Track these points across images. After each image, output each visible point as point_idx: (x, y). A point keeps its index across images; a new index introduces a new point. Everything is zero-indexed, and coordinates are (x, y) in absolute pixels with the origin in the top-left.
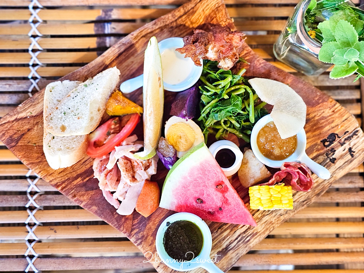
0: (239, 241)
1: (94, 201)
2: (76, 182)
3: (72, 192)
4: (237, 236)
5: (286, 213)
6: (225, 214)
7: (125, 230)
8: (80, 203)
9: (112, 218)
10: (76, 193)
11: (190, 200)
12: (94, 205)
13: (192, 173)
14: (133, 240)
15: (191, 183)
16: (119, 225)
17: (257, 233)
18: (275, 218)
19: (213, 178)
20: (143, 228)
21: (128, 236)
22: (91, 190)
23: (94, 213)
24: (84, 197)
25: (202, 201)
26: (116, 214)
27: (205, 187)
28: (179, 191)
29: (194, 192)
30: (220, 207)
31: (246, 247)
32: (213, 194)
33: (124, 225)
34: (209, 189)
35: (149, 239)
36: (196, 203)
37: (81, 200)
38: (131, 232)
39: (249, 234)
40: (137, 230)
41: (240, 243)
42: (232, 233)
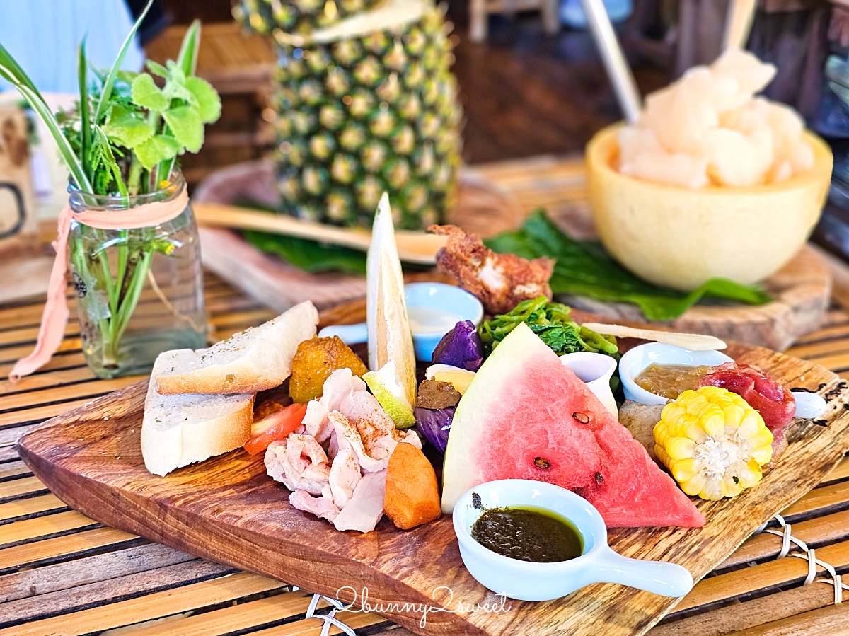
0: (675, 555)
1: (271, 515)
2: (221, 494)
3: (213, 505)
4: (664, 550)
5: (766, 499)
6: (614, 492)
7: (360, 554)
8: (235, 520)
9: (323, 537)
10: (222, 506)
11: (518, 465)
12: (271, 521)
13: (508, 392)
14: (386, 569)
15: (510, 417)
16: (343, 547)
17: (712, 538)
18: (743, 512)
19: (560, 393)
20: (409, 552)
21: (373, 564)
22: (261, 503)
23: (274, 532)
24: (245, 512)
25: (548, 464)
26: (331, 532)
27: (547, 421)
28: (487, 447)
29: (522, 441)
30: (596, 471)
31: (697, 561)
32: (571, 434)
33: (358, 547)
34: (558, 425)
35: (430, 568)
36: (534, 470)
37: (237, 514)
38: (378, 556)
39: (694, 541)
40: (395, 555)
41: (678, 556)
42: (647, 547)
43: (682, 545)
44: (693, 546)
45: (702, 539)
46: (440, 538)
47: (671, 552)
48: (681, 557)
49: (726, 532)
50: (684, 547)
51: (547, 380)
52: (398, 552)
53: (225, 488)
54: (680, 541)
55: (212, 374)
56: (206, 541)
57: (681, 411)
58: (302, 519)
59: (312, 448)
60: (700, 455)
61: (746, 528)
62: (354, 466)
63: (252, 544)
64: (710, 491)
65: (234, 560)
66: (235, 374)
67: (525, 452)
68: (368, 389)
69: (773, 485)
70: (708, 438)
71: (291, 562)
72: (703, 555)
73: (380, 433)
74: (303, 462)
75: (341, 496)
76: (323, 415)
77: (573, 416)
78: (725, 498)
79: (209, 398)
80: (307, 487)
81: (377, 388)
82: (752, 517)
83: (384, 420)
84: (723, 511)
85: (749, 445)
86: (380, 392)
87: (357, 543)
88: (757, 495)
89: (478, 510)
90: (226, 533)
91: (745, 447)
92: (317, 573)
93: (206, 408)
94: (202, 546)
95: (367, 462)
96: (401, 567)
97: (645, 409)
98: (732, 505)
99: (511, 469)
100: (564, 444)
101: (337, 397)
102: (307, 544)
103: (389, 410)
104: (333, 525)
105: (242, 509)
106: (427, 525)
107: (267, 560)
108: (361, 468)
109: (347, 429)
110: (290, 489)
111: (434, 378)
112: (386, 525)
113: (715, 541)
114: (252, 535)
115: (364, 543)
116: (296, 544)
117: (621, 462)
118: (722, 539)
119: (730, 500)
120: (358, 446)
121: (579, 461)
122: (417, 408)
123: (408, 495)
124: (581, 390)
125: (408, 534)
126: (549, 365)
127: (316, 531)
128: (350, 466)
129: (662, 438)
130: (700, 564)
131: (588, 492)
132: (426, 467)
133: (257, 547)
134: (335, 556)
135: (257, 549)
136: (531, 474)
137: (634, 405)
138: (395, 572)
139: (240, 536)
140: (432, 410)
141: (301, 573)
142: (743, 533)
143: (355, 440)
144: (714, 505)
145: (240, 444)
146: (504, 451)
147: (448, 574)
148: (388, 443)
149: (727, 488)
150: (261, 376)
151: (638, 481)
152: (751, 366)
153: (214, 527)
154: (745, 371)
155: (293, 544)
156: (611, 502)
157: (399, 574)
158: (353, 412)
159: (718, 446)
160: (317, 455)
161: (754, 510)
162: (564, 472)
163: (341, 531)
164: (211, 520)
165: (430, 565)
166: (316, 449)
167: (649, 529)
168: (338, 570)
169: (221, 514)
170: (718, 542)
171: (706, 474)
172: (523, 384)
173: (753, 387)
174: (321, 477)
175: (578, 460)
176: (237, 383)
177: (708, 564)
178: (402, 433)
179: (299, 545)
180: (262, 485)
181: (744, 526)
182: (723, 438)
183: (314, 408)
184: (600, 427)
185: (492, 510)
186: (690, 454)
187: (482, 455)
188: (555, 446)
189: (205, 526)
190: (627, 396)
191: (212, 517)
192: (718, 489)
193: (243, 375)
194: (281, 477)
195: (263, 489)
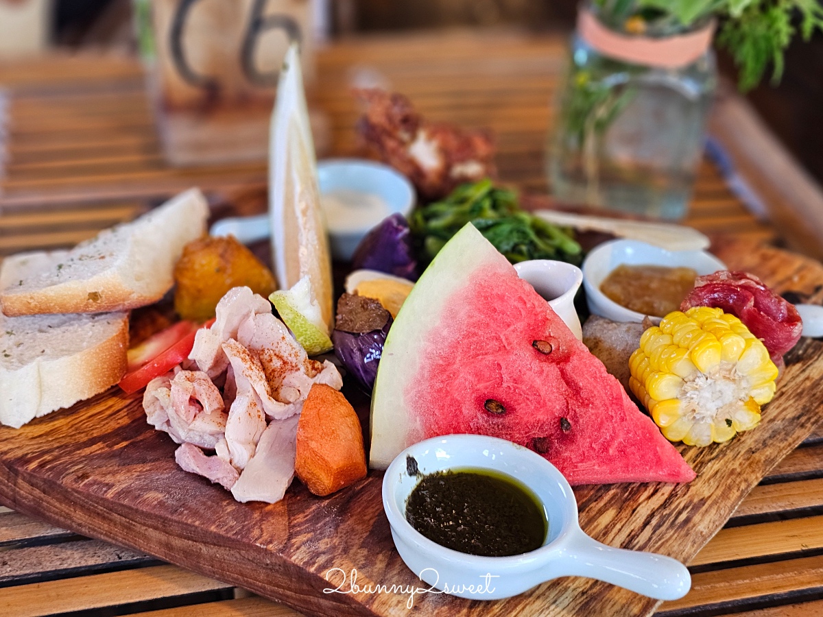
0: (659, 526)
1: (152, 481)
2: (87, 451)
3: (76, 468)
4: (645, 518)
5: (765, 444)
6: (583, 443)
7: (266, 536)
8: (104, 489)
9: (218, 513)
10: (88, 469)
11: (465, 411)
12: (151, 490)
13: (451, 314)
14: (298, 557)
15: (455, 346)
16: (243, 526)
17: (703, 501)
18: (737, 463)
19: (517, 316)
20: (328, 531)
21: (282, 551)
22: (139, 463)
23: (155, 507)
24: (118, 477)
25: (502, 408)
26: (228, 504)
27: (500, 353)
28: (425, 386)
29: (470, 378)
30: (561, 415)
31: (687, 535)
32: (530, 369)
33: (263, 527)
34: (514, 357)
35: (356, 554)
36: (484, 415)
37: (106, 482)
38: (289, 539)
39: (682, 506)
40: (309, 535)
41: (663, 528)
42: (624, 514)
43: (666, 512)
44: (680, 513)
45: (691, 502)
46: (367, 507)
47: (654, 522)
48: (667, 529)
49: (719, 492)
50: (670, 514)
51: (501, 298)
52: (313, 531)
53: (93, 441)
54: (664, 505)
55: (70, 293)
56: (70, 513)
57: (665, 340)
58: (192, 485)
59: (203, 391)
60: (688, 395)
61: (743, 486)
62: (257, 414)
63: (128, 520)
64: (696, 435)
65: (106, 535)
66: (100, 291)
67: (473, 392)
68: (275, 312)
69: (771, 425)
70: (699, 375)
71: (177, 542)
72: (694, 525)
73: (290, 367)
74: (193, 410)
75: (241, 454)
76: (216, 347)
77: (533, 345)
78: (714, 443)
79: (71, 319)
80: (197, 440)
81: (287, 311)
82: (749, 470)
83: (294, 351)
84: (713, 462)
85: (748, 381)
86: (291, 316)
87: (261, 520)
88: (753, 440)
89: (414, 478)
90: (93, 506)
91: (744, 384)
92: (211, 557)
93: (68, 334)
94: (65, 518)
95: (272, 407)
96: (318, 555)
97: (615, 328)
98: (723, 452)
99: (457, 416)
100: (522, 382)
101: (235, 322)
102: (197, 523)
103: (302, 338)
104: (230, 493)
105: (114, 473)
106: (350, 489)
107: (145, 538)
108: (266, 415)
109: (248, 366)
110: (176, 441)
111: (356, 293)
112: (298, 489)
113: (706, 505)
114: (127, 510)
115: (270, 519)
116: (183, 523)
117: (593, 404)
118: (715, 502)
119: (721, 446)
120: (262, 387)
121: (541, 404)
122: (335, 330)
123: (326, 458)
124: (542, 312)
125: (326, 502)
126: (503, 278)
127: (209, 503)
128: (252, 414)
129: (640, 371)
130: (691, 539)
131: (553, 443)
132: (349, 415)
133: (134, 523)
134: (233, 540)
135: (134, 525)
136: (481, 421)
137: (601, 322)
138: (310, 563)
139: (111, 510)
140: (353, 334)
141: (191, 555)
142: (740, 492)
143: (258, 380)
144: (701, 452)
145: (115, 381)
146: (447, 392)
147: (378, 562)
148: (300, 382)
149: (717, 430)
150: (133, 293)
151: (614, 427)
152: (748, 275)
153: (78, 498)
154: (742, 282)
155: (178, 522)
156: (581, 455)
157: (316, 565)
158: (254, 339)
159: (710, 385)
160: (210, 398)
161: (751, 460)
162: (521, 418)
163: (241, 502)
164: (73, 489)
165: (355, 549)
166: (208, 393)
167: (625, 486)
168: (238, 555)
169: (86, 481)
170: (711, 506)
171: (694, 417)
172: (470, 303)
173: (752, 303)
174: (213, 428)
175: (539, 403)
176: (103, 302)
177: (701, 539)
178: (318, 364)
179: (186, 524)
180: (139, 435)
181: (740, 482)
182: (717, 375)
183: (204, 340)
184: (566, 358)
185: (431, 476)
186: (674, 392)
187: (420, 397)
188: (511, 384)
189: (66, 496)
190: (592, 309)
191: (75, 486)
192: (706, 433)
193: (110, 293)
194: (165, 425)
195: (141, 441)
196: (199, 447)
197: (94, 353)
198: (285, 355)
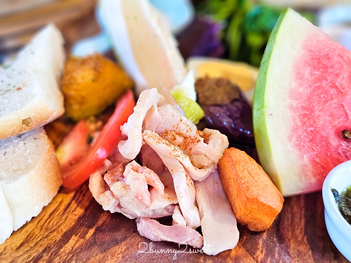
22: (115, 245)
27: (340, 96)
29: (327, 118)
36: (345, 143)
55: (9, 123)
62: (190, 183)
67: (333, 128)
73: (191, 140)
95: (197, 174)
109: (173, 149)
110: (130, 218)
111: (207, 76)
126: (323, 43)
146: (317, 132)
172: (309, 66)
174: (168, 203)
176: (33, 124)
180: (98, 220)
187: (300, 141)
193: (39, 116)
194: (117, 208)
195: (103, 225)
196: (155, 219)
197: (42, 167)
198: (184, 132)
